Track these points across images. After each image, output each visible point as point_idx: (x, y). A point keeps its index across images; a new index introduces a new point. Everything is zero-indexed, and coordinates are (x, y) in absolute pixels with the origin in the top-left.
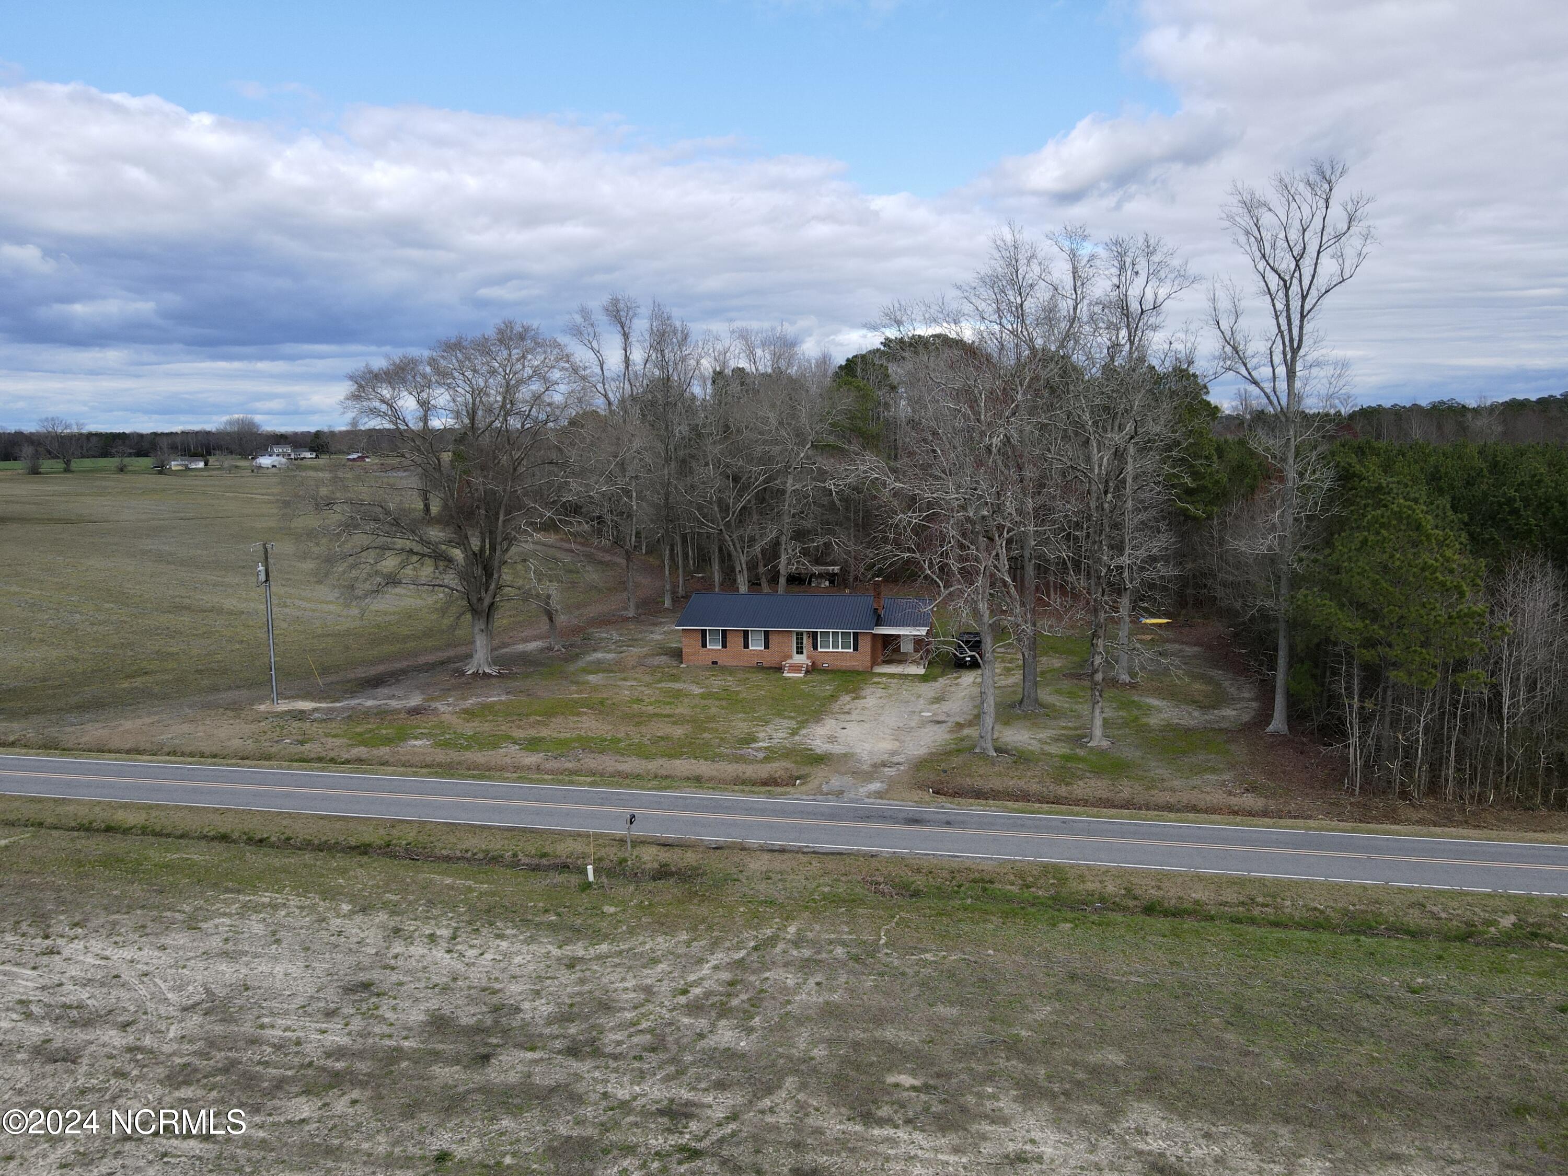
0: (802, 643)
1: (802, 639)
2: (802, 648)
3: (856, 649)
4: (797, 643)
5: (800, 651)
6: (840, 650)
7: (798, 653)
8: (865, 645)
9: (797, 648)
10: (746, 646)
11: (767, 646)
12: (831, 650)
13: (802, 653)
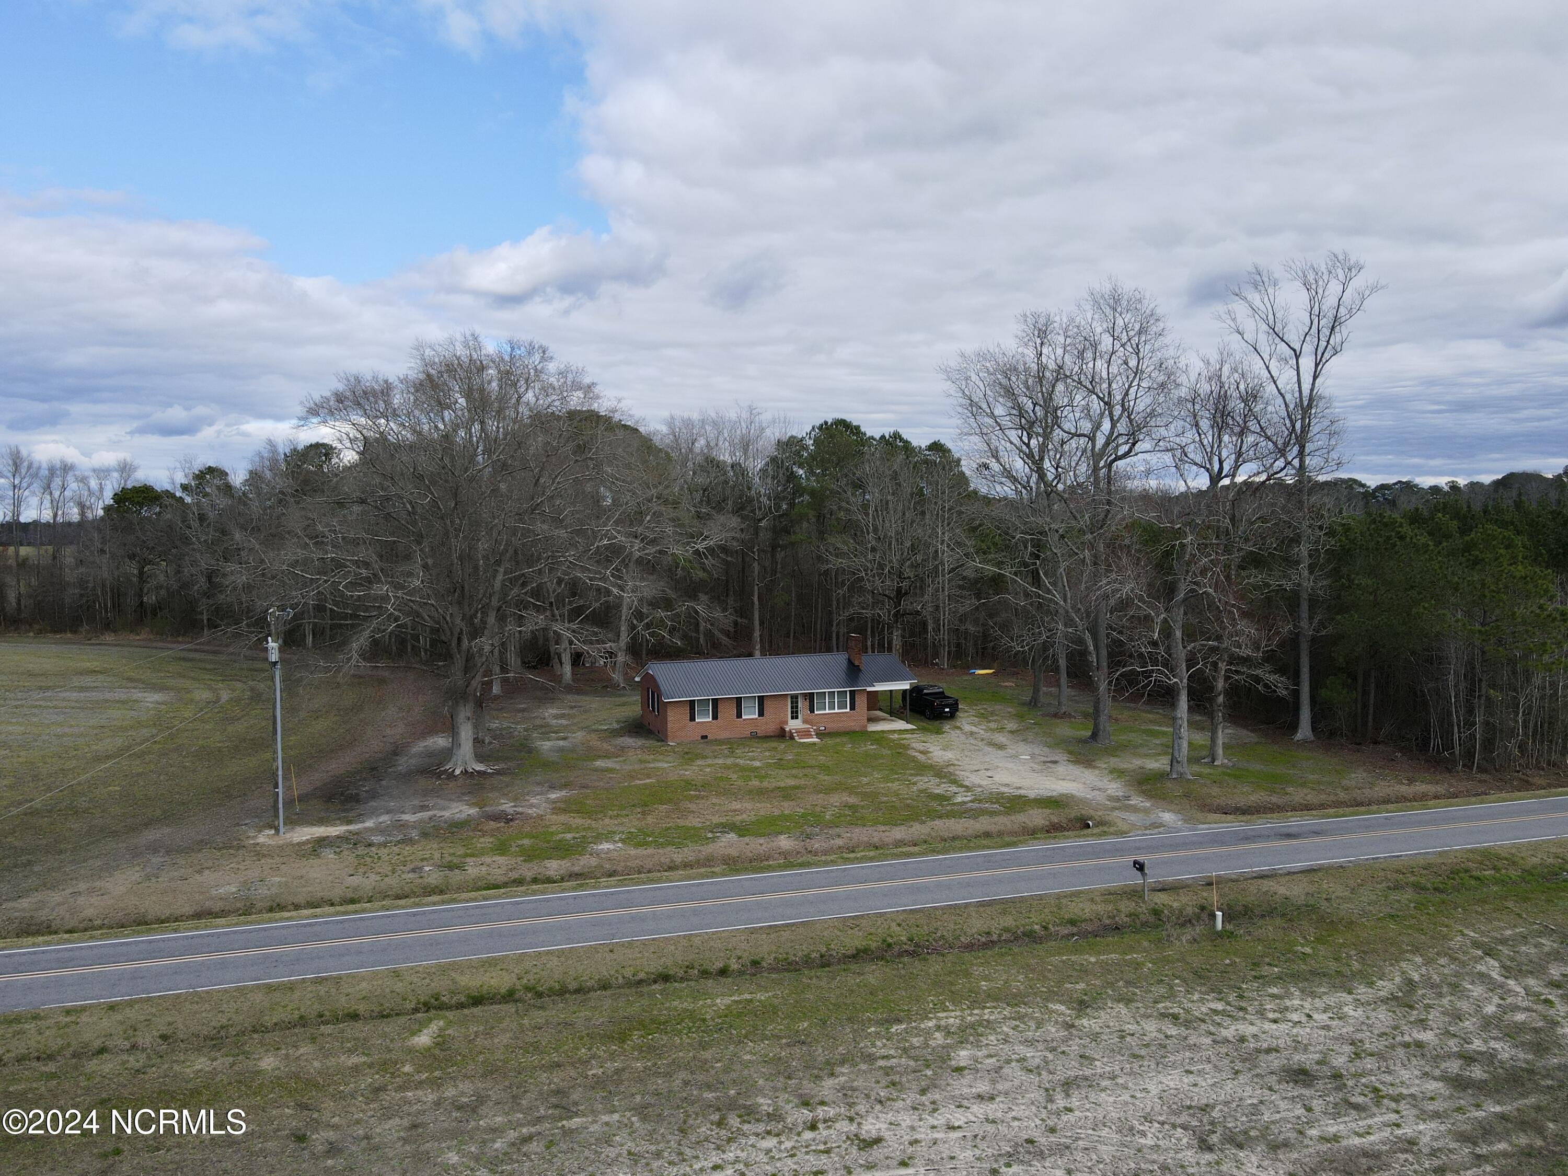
0: (797, 707)
1: (797, 702)
2: (797, 712)
3: (853, 708)
4: (792, 708)
5: (795, 716)
6: (836, 711)
7: (792, 718)
8: (861, 702)
9: (792, 712)
10: (739, 715)
11: (761, 714)
12: (827, 711)
13: (797, 718)
